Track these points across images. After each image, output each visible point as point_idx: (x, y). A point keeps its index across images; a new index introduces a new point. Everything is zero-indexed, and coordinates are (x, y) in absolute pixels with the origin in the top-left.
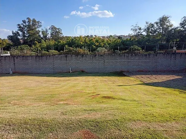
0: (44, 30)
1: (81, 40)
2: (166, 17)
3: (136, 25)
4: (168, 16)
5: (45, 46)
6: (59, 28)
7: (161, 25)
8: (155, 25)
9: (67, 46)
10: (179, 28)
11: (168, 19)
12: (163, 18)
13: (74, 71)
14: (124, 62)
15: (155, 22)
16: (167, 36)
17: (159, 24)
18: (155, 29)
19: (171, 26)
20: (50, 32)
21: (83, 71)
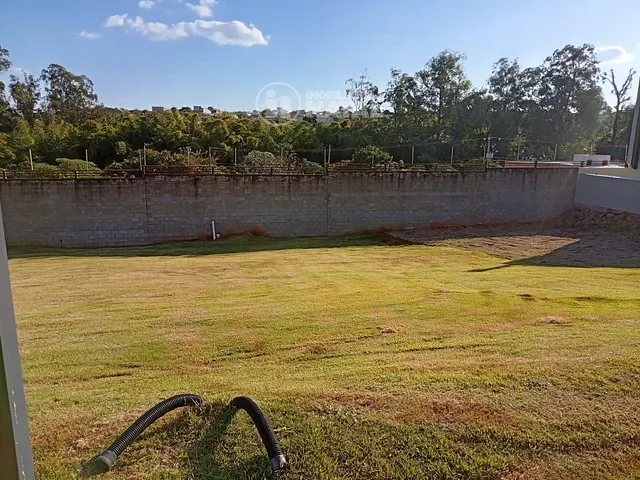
0: (22, 81)
1: (175, 123)
2: (450, 57)
3: (363, 77)
4: (457, 56)
5: (33, 141)
6: (84, 77)
7: (438, 82)
8: (419, 82)
9: (122, 144)
10: (487, 94)
11: (456, 64)
12: (443, 59)
13: (224, 233)
14: (392, 198)
15: (418, 71)
16: (457, 118)
17: (430, 78)
18: (419, 94)
19: (466, 86)
20: (47, 90)
21: (255, 233)
